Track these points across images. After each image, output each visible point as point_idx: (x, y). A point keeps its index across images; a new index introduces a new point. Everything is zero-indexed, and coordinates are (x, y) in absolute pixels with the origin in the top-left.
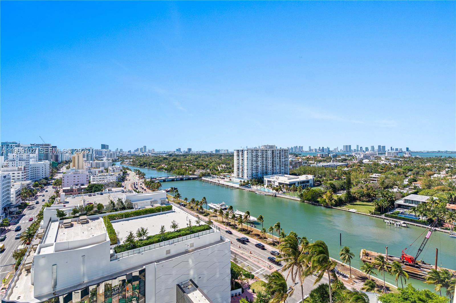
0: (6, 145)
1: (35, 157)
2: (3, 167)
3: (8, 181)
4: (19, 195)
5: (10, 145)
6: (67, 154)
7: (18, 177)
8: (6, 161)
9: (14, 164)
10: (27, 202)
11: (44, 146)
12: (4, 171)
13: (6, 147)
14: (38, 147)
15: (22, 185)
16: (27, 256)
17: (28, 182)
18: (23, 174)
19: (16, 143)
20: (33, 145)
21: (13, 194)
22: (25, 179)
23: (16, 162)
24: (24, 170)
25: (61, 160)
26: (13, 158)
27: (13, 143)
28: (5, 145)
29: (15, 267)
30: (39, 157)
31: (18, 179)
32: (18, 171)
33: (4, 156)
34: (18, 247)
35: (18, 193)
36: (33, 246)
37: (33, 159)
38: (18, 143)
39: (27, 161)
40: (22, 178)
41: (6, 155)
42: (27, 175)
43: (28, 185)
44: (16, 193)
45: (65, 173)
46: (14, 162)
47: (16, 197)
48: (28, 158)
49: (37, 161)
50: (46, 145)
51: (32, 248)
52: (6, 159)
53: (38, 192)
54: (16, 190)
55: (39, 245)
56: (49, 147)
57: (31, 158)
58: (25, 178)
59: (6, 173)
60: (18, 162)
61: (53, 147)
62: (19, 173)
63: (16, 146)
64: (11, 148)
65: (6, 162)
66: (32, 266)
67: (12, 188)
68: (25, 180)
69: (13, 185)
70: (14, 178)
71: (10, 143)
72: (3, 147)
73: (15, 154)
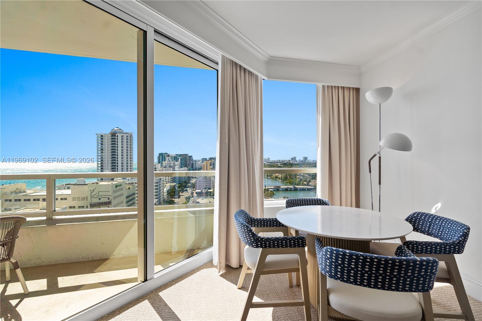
0: (161, 155)
1: (178, 164)
4: (169, 193)
5: (164, 155)
6: (199, 163)
7: (169, 180)
9: (166, 170)
10: (174, 199)
11: (184, 156)
14: (180, 157)
15: (171, 186)
17: (174, 184)
19: (167, 154)
20: (177, 155)
21: (165, 193)
22: (172, 182)
23: (167, 168)
25: (195, 167)
26: (166, 165)
30: (181, 164)
33: (160, 164)
35: (169, 192)
39: (174, 168)
40: (171, 181)
42: (174, 179)
43: (174, 186)
44: (167, 192)
45: (197, 178)
46: (166, 168)
47: (167, 195)
49: (179, 167)
50: (185, 155)
52: (162, 165)
53: (180, 193)
54: (167, 189)
56: (187, 156)
57: (176, 165)
58: (172, 181)
60: (169, 168)
61: (190, 156)
63: (167, 156)
64: (165, 157)
65: (161, 168)
67: (165, 187)
68: (172, 183)
69: (166, 186)
70: (166, 180)
71: (164, 154)
72: (160, 157)
73: (166, 162)
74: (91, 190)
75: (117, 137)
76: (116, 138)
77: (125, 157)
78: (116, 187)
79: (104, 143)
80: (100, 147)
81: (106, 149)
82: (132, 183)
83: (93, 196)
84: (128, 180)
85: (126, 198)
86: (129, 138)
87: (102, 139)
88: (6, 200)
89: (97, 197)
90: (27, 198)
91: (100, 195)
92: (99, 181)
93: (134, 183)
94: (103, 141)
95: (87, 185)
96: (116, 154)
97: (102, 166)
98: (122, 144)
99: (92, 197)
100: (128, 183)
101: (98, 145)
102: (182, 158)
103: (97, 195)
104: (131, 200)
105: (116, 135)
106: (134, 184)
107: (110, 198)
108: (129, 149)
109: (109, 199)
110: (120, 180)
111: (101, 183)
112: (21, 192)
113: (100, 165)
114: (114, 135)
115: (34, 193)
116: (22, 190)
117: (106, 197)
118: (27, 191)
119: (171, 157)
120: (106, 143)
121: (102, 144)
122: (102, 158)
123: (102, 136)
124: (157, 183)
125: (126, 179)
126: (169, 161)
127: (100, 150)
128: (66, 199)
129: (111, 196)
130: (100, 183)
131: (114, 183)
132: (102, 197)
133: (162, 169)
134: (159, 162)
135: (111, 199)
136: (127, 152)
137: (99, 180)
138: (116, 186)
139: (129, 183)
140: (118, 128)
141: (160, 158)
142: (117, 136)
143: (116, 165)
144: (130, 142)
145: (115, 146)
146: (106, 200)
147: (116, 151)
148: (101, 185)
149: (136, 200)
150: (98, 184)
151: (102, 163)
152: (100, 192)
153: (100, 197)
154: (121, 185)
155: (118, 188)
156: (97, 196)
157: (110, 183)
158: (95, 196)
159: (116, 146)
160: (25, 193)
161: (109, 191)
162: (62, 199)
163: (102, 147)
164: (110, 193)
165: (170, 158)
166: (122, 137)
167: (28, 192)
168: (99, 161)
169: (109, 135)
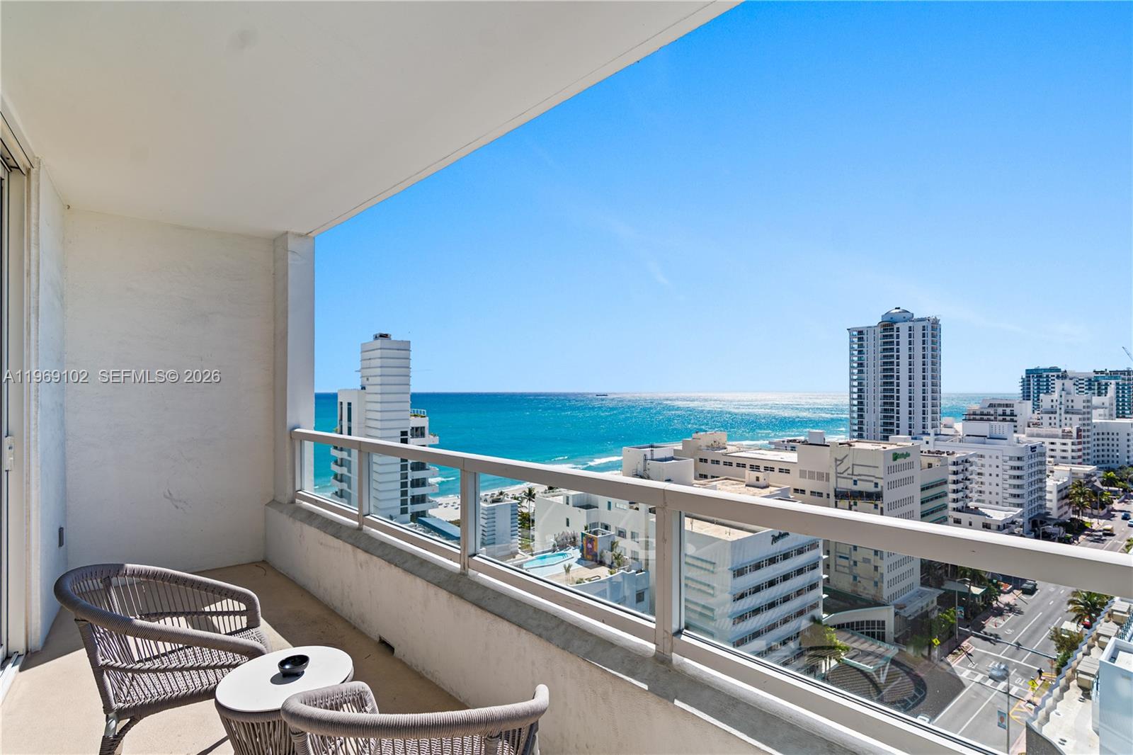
0: (1035, 376)
1: (1107, 404)
2: (1029, 426)
3: (1040, 459)
4: (1067, 497)
5: (1045, 375)
7: (1064, 454)
8: (1036, 412)
9: (1053, 421)
10: (1086, 519)
12: (1032, 436)
13: (1035, 380)
14: (1115, 378)
15: (1073, 473)
16: (1084, 655)
17: (1089, 469)
18: (1074, 447)
19: (1059, 370)
20: (1102, 372)
21: (1051, 492)
22: (1080, 460)
23: (1057, 415)
24: (1079, 436)
26: (1052, 406)
27: (1052, 370)
28: (1033, 376)
29: (1055, 666)
30: (1118, 405)
31: (1064, 458)
32: (1063, 437)
33: (1030, 403)
34: (1062, 622)
35: (1064, 492)
36: (1099, 635)
37: (1101, 411)
38: (1063, 370)
39: (1086, 416)
40: (1073, 458)
41: (1036, 399)
42: (1086, 452)
43: (1088, 476)
44: (1059, 491)
46: (1053, 416)
47: (1059, 500)
48: (1088, 407)
49: (1111, 415)
51: (1097, 639)
52: (1036, 407)
53: (1116, 501)
54: (1059, 483)
55: (1113, 639)
57: (1096, 408)
58: (1080, 457)
59: (1036, 441)
60: (1064, 416)
62: (1064, 444)
63: (1058, 377)
64: (1047, 380)
65: (1036, 416)
66: (1095, 685)
67: (1048, 476)
68: (1080, 464)
69: (1052, 472)
70: (1053, 453)
71: (1045, 370)
72: (1029, 381)
73: (1056, 396)
74: (836, 460)
75: (898, 331)
76: (895, 334)
77: (918, 381)
78: (895, 459)
79: (865, 350)
80: (856, 359)
81: (871, 363)
82: (938, 452)
83: (841, 473)
84: (927, 443)
85: (923, 489)
86: (929, 332)
87: (860, 339)
88: (701, 460)
89: (851, 476)
90: (728, 460)
91: (855, 473)
92: (855, 440)
93: (944, 453)
94: (862, 344)
95: (828, 446)
96: (895, 374)
97: (861, 403)
98: (910, 349)
99: (839, 475)
100: (926, 450)
101: (852, 355)
102: (1124, 384)
103: (850, 471)
104: (936, 498)
105: (895, 326)
106: (945, 455)
107: (881, 483)
108: (929, 360)
109: (876, 485)
110: (905, 442)
111: (858, 446)
112: (719, 448)
113: (855, 402)
114: (888, 325)
115: (737, 452)
116: (721, 445)
117: (871, 481)
118: (728, 447)
119: (1072, 382)
120: (871, 349)
121: (860, 352)
122: (860, 384)
123: (860, 332)
124: (1019, 459)
125: (922, 439)
126: (1068, 393)
127: (855, 365)
128: (788, 471)
129: (882, 478)
130: (856, 444)
131: (889, 447)
132: (859, 477)
133: (1039, 416)
134: (1026, 396)
135: (882, 487)
136: (924, 369)
137: (854, 437)
138: (896, 456)
139: (929, 452)
140: (899, 308)
141: (1029, 385)
142: (898, 328)
143: (895, 402)
144: (933, 342)
145: (893, 356)
146: (869, 487)
147: (895, 367)
148: (859, 449)
149: (950, 500)
150: (851, 446)
151: (860, 397)
152: (855, 466)
153: (855, 478)
154: (908, 455)
155: (900, 461)
156: (848, 474)
157: (880, 447)
158: (845, 475)
159: (895, 354)
160: (725, 450)
161: (877, 467)
162: (781, 471)
163: (860, 359)
164: (880, 472)
165: (1068, 383)
166: (910, 330)
167: (730, 449)
168: (855, 393)
169: (876, 328)
